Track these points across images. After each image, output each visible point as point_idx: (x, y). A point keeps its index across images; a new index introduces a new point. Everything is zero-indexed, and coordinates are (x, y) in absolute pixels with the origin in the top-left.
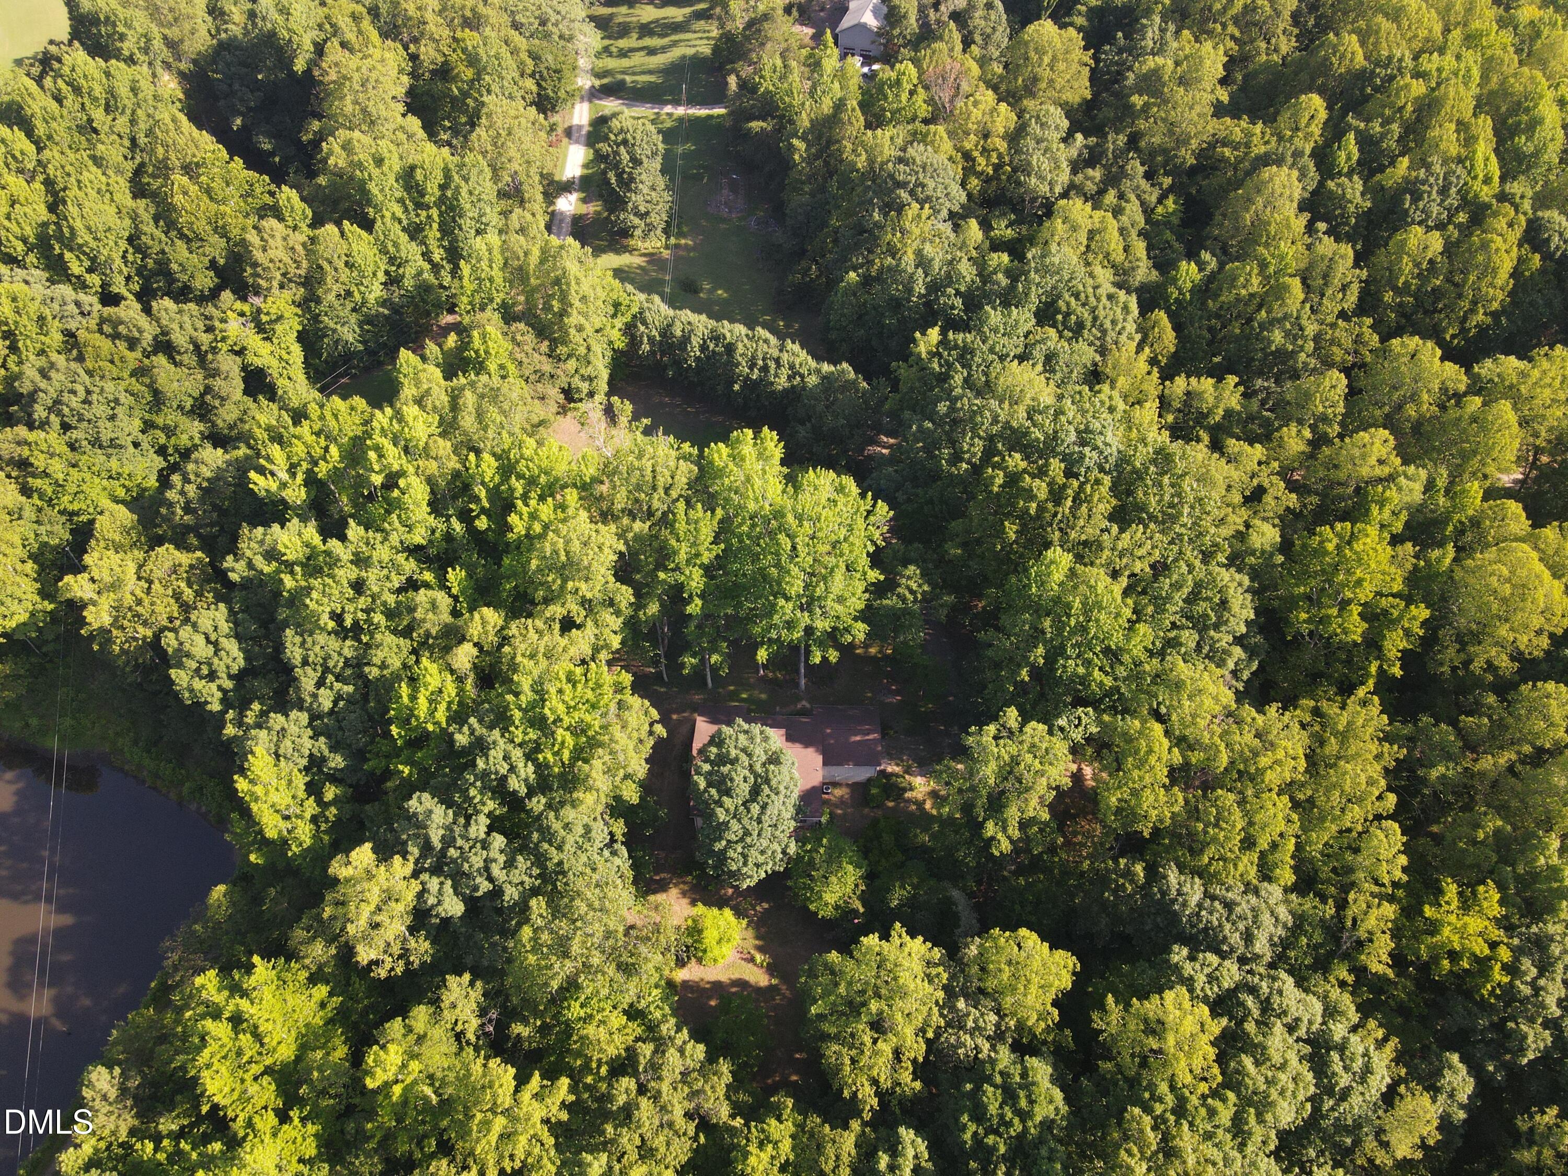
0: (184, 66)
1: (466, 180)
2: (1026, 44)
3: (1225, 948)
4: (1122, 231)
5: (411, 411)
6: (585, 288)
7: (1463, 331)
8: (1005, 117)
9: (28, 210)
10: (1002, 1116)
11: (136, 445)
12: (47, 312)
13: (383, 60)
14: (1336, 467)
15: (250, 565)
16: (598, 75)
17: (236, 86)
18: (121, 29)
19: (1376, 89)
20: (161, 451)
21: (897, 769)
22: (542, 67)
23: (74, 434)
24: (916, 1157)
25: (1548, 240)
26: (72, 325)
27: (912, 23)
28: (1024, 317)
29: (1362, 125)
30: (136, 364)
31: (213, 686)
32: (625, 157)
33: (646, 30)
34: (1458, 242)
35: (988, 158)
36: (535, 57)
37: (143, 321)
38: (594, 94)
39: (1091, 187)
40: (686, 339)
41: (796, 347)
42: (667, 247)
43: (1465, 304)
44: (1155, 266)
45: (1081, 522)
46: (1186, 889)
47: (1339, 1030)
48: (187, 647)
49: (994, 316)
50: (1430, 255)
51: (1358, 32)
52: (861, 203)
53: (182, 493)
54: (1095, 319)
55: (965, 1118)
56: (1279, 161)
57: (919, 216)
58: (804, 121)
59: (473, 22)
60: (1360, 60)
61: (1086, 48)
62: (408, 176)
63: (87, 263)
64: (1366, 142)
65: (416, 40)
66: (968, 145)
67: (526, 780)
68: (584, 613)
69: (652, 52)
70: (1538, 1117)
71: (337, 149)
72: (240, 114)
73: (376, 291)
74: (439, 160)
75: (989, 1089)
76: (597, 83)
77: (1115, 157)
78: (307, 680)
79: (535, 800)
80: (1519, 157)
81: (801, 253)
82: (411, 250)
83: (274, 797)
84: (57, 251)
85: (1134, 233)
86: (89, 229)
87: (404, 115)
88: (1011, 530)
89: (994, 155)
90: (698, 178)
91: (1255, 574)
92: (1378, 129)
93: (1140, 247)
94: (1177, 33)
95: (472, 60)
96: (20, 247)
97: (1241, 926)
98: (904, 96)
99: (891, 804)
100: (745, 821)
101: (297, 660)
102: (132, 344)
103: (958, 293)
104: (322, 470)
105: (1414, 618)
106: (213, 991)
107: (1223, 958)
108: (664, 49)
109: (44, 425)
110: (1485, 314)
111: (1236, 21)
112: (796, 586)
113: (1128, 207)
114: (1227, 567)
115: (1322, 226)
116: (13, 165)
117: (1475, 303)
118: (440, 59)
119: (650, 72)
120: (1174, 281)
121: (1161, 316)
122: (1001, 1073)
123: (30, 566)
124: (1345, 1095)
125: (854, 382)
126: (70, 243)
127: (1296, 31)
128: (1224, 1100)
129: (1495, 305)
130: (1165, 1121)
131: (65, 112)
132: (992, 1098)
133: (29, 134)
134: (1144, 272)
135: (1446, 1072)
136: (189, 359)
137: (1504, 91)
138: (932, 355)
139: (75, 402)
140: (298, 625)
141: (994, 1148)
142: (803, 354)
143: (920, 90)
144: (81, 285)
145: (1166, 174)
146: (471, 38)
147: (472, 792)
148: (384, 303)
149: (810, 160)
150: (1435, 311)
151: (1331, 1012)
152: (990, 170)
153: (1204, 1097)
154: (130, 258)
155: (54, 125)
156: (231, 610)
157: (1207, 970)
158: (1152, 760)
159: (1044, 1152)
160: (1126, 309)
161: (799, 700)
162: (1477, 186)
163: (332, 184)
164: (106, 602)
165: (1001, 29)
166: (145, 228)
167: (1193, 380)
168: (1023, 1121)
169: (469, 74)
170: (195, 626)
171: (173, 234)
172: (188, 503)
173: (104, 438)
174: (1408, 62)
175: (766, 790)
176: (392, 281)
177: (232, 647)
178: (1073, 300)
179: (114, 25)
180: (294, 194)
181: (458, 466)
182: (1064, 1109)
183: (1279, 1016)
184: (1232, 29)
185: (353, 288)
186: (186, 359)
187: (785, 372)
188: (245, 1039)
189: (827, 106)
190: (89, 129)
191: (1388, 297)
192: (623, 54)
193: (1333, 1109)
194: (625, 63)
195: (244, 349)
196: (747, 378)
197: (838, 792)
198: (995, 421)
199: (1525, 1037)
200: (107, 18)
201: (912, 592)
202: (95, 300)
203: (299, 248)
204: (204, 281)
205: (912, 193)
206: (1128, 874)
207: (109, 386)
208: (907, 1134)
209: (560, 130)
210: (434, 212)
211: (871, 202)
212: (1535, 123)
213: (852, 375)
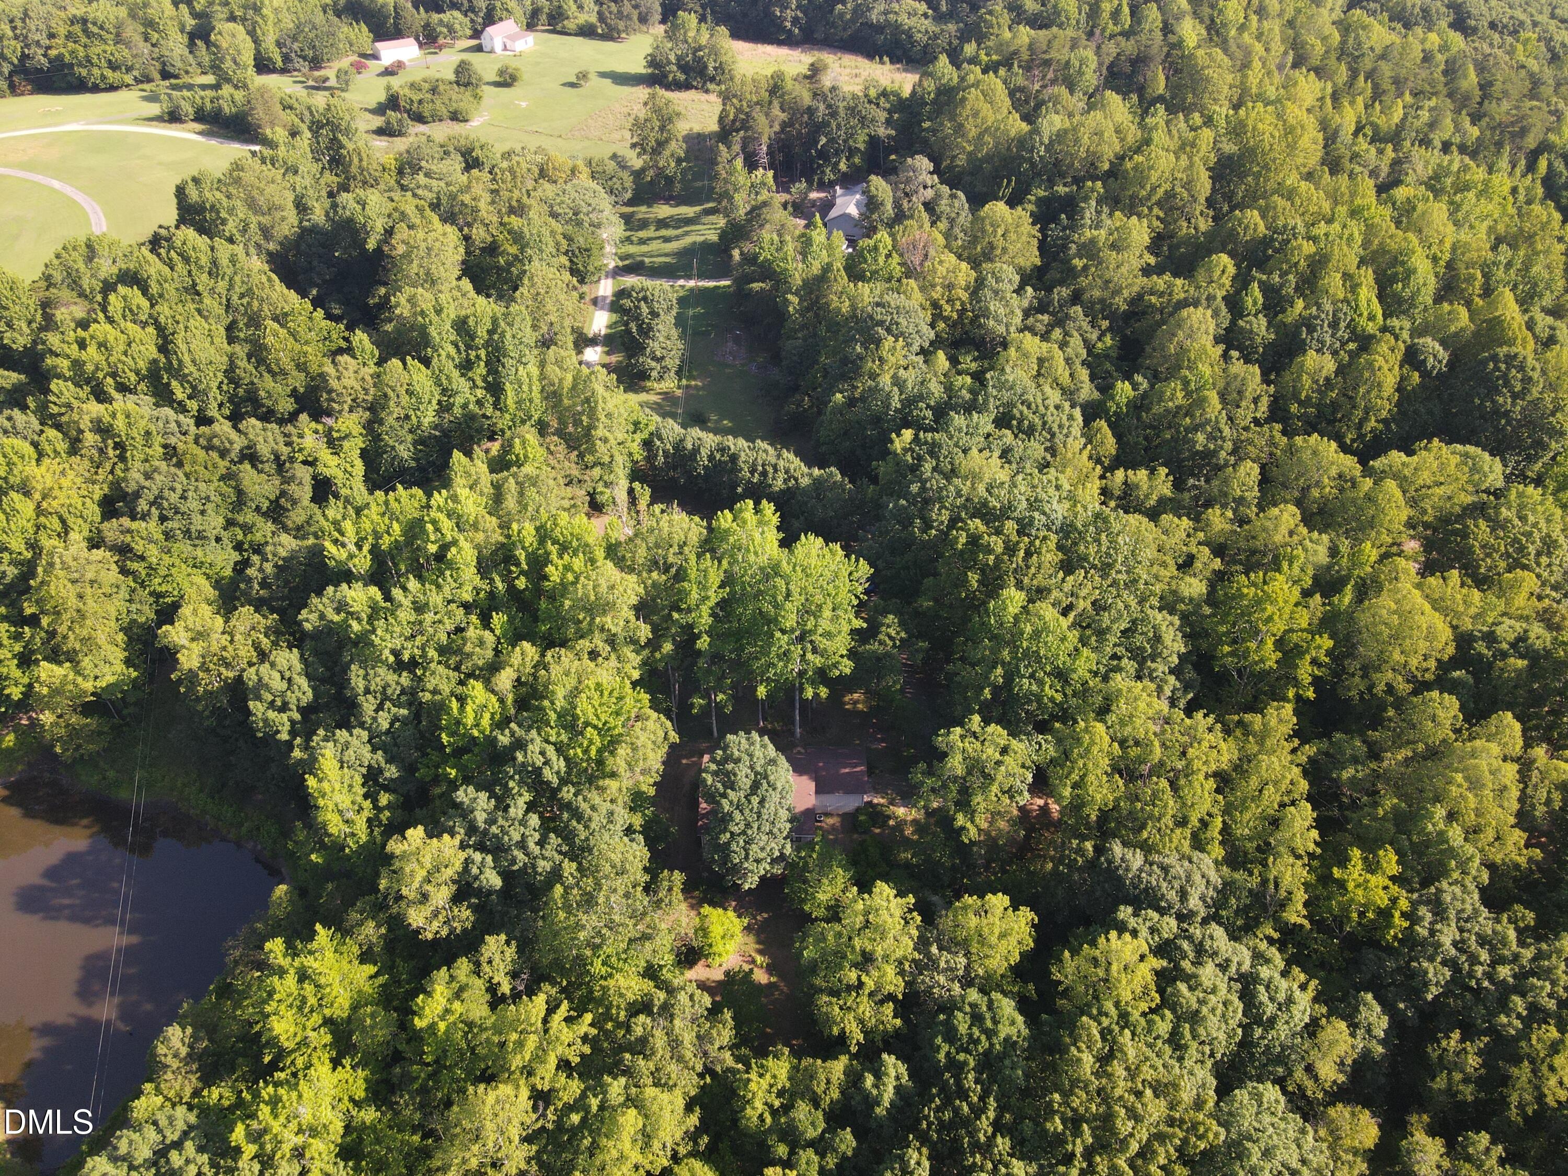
0: (272, 246)
1: (511, 325)
2: (983, 219)
3: (1163, 904)
4: (1068, 361)
5: (464, 493)
6: (610, 406)
7: (1361, 436)
8: (965, 274)
9: (142, 348)
10: (970, 1035)
11: (218, 540)
12: (153, 428)
13: (444, 234)
14: (1253, 538)
15: (322, 617)
16: (621, 259)
17: (315, 263)
18: (223, 214)
19: (1277, 251)
20: (238, 547)
21: (882, 801)
22: (574, 247)
23: (170, 524)
24: (897, 1078)
25: (1424, 361)
26: (173, 441)
27: (889, 209)
28: (985, 422)
29: (1264, 277)
30: (224, 471)
31: (284, 717)
32: (645, 310)
33: (662, 224)
34: (1350, 364)
35: (953, 306)
36: (569, 239)
37: (234, 435)
38: (618, 272)
39: (1040, 327)
40: (696, 451)
41: (791, 456)
42: (679, 387)
43: (1359, 413)
44: (1098, 388)
45: (1033, 570)
46: (1129, 856)
47: (1265, 972)
48: (266, 679)
49: (958, 420)
50: (1324, 373)
51: (1260, 209)
52: (845, 342)
53: (261, 570)
54: (1045, 423)
55: (939, 1040)
56: (1196, 304)
57: (894, 348)
58: (797, 280)
59: (518, 210)
60: (1262, 229)
61: (1033, 224)
62: (462, 326)
63: (189, 391)
64: (1268, 290)
65: (469, 225)
66: (935, 296)
67: (558, 773)
68: (609, 649)
69: (667, 240)
70: (1444, 1043)
71: (403, 301)
72: (317, 285)
73: (429, 418)
74: (488, 310)
75: (959, 1015)
76: (620, 264)
77: (1061, 306)
78: (368, 705)
79: (565, 789)
80: (1399, 300)
81: (795, 389)
82: (460, 384)
83: (338, 798)
84: (165, 381)
85: (1078, 362)
86: (193, 361)
87: (459, 279)
88: (973, 578)
89: (958, 303)
90: (706, 334)
91: (1184, 617)
92: (1277, 279)
93: (1084, 374)
94: (1111, 215)
95: (517, 237)
96: (133, 378)
97: (1176, 885)
98: (881, 260)
99: (877, 831)
100: (747, 812)
101: (361, 690)
102: (223, 453)
103: (928, 406)
104: (386, 543)
105: (1319, 647)
106: (280, 956)
107: (1162, 915)
108: (677, 238)
109: (145, 517)
110: (1377, 421)
111: (1159, 203)
112: (790, 621)
113: (1072, 340)
114: (1160, 609)
115: (1235, 354)
116: (129, 317)
117: (1367, 411)
118: (489, 239)
119: (666, 255)
120: (1112, 398)
121: (1102, 424)
122: (970, 1005)
123: (121, 637)
124: (1272, 1022)
125: (842, 484)
126: (177, 373)
127: (1211, 213)
128: (1163, 1018)
129: (1384, 414)
130: (1110, 1031)
131: (175, 275)
132: (962, 1023)
133: (145, 291)
134: (1087, 391)
135: (1361, 1008)
136: (269, 467)
137: (1383, 250)
138: (905, 450)
139: (174, 497)
140: (361, 662)
141: (966, 1063)
142: (797, 462)
143: (894, 254)
144: (182, 408)
145: (1104, 318)
146: (515, 222)
147: (511, 784)
148: (436, 427)
149: (802, 312)
150: (1335, 420)
151: (1258, 957)
152: (955, 316)
153: (1144, 1014)
154: (225, 388)
155: (166, 285)
156: (302, 655)
157: (1148, 924)
158: (1095, 750)
159: (1007, 1062)
160: (1071, 418)
161: (795, 746)
162: (1363, 321)
163: (396, 329)
164: (197, 648)
165: (964, 214)
166: (239, 363)
167: (1130, 472)
168: (989, 1038)
169: (513, 250)
170: (273, 665)
171: (262, 368)
172: (264, 579)
173: (193, 530)
174: (1301, 228)
175: (765, 785)
176: (444, 408)
177: (303, 682)
178: (1025, 409)
179: (218, 212)
180: (365, 337)
181: (502, 539)
182: (1025, 1032)
183: (1211, 956)
184: (1156, 210)
185: (411, 412)
186: (267, 467)
187: (781, 476)
188: (309, 988)
189: (816, 268)
190: (193, 291)
191: (1294, 408)
192: (642, 242)
193: (1262, 1038)
194: (644, 248)
195: (316, 459)
196: (749, 482)
197: (830, 821)
198: (959, 494)
199: (1426, 973)
200: (213, 206)
201: (890, 638)
202: (192, 422)
203: (368, 378)
204: (286, 405)
205: (888, 330)
206: (1080, 851)
207: (202, 486)
208: (889, 1060)
209: (587, 298)
210: (483, 353)
211: (853, 338)
212: (1410, 273)
213: (839, 477)
